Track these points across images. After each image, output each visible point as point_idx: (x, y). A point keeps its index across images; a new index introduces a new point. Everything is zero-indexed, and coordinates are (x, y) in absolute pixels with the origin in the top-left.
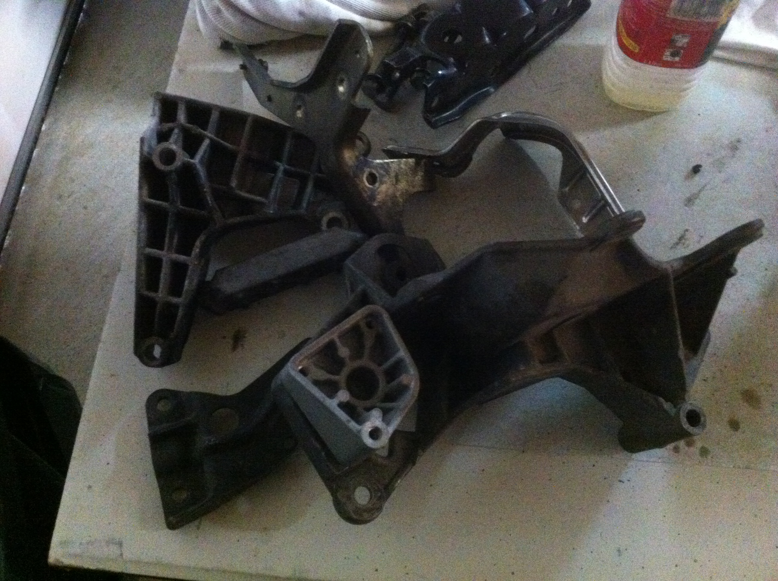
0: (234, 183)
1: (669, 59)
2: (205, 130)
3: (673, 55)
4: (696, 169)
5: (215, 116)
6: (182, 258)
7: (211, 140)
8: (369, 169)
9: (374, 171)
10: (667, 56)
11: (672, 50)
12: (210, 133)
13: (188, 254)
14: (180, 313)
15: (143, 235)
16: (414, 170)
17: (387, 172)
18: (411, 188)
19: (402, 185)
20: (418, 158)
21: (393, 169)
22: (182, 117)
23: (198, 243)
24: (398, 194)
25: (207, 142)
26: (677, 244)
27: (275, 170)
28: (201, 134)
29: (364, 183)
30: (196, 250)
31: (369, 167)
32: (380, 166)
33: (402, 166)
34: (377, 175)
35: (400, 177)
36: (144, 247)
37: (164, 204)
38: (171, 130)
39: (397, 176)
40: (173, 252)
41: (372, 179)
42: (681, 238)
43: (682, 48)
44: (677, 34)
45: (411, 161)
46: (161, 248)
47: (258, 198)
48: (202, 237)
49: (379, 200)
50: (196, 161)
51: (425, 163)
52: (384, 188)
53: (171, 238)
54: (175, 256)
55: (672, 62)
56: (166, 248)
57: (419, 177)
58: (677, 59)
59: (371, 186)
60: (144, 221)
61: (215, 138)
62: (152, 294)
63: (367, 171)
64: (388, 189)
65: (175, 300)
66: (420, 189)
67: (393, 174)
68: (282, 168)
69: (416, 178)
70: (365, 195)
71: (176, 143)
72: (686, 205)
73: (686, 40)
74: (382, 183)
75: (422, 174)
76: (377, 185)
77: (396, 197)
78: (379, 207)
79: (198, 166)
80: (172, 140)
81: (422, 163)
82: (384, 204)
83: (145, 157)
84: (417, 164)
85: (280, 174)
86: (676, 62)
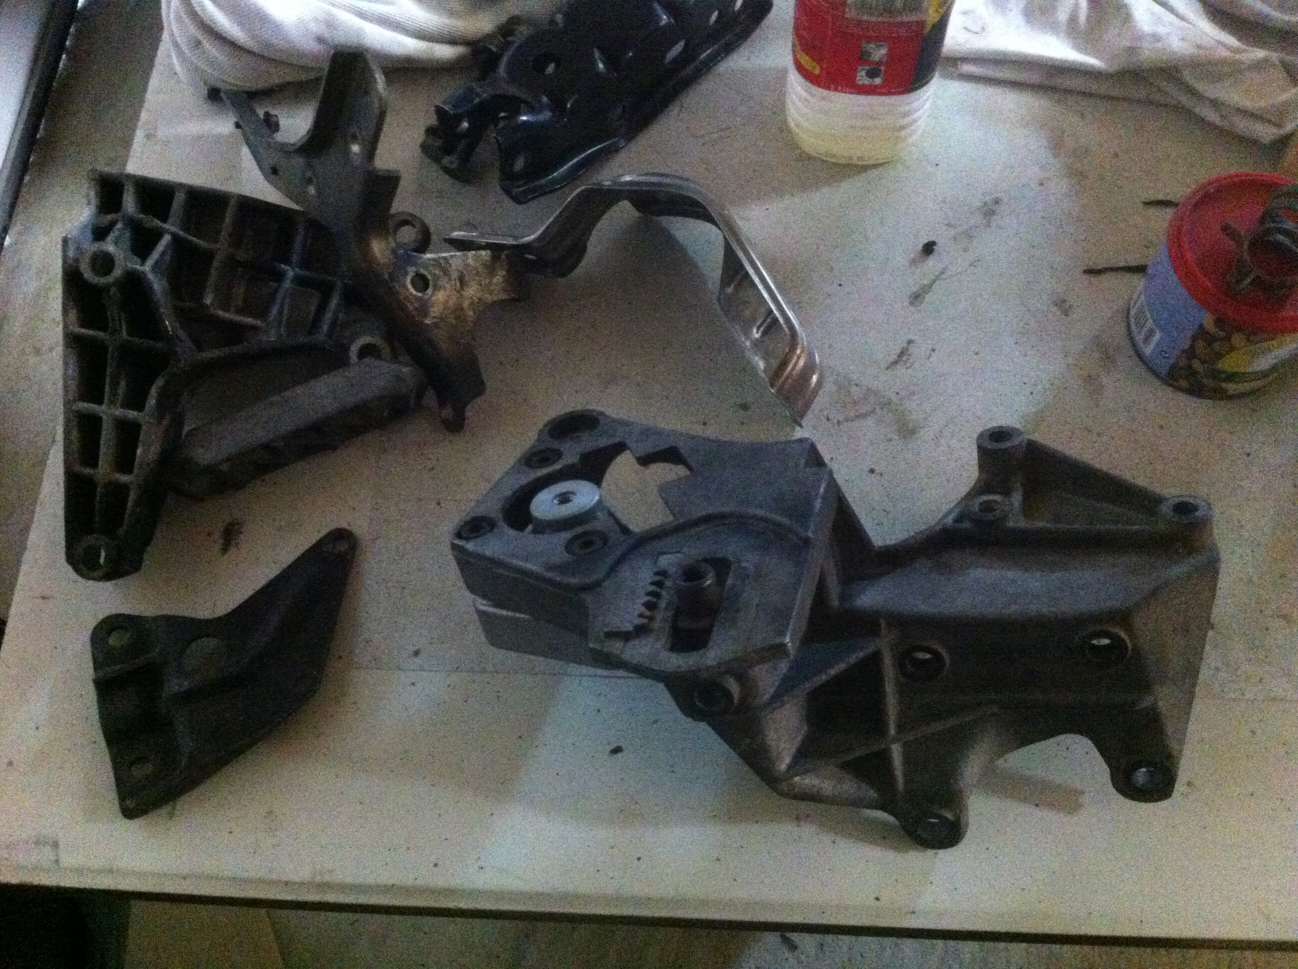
0: (208, 300)
1: (866, 81)
2: (164, 221)
3: (872, 74)
4: (929, 249)
5: (179, 199)
6: (132, 414)
7: (175, 236)
8: (414, 269)
9: (422, 271)
10: (862, 78)
11: (868, 67)
12: (172, 227)
13: (140, 407)
14: (132, 496)
15: (73, 385)
16: (491, 269)
17: (446, 272)
18: (487, 296)
19: (472, 291)
20: (496, 249)
21: (454, 267)
22: (129, 203)
23: (154, 391)
24: (466, 304)
25: (166, 239)
26: (895, 363)
27: (279, 277)
28: (157, 228)
29: (408, 290)
30: (152, 402)
31: (415, 265)
32: (432, 263)
33: (470, 261)
34: (429, 277)
35: (467, 278)
36: (74, 401)
37: (100, 334)
38: (112, 224)
39: (461, 279)
40: (118, 405)
41: (422, 282)
42: (903, 353)
43: (879, 63)
44: (868, 42)
45: (485, 254)
46: (100, 403)
47: (249, 320)
48: (160, 382)
49: (433, 315)
50: (147, 267)
51: (507, 256)
52: (441, 296)
53: (115, 384)
54: (119, 412)
55: (871, 86)
56: (106, 401)
57: (498, 277)
58: (878, 81)
59: (420, 294)
60: (72, 361)
61: (181, 233)
62: (88, 471)
63: (411, 271)
64: (449, 296)
65: (124, 478)
66: (503, 296)
67: (455, 275)
68: (291, 274)
69: (495, 281)
70: (411, 308)
71: (116, 243)
72: (911, 304)
73: (883, 51)
74: (436, 288)
75: (504, 273)
76: (430, 291)
77: (462, 309)
78: (436, 325)
79: (151, 276)
80: (111, 237)
81: (503, 257)
82: (441, 319)
83: (70, 266)
84: (495, 258)
85: (287, 284)
86: (876, 86)
